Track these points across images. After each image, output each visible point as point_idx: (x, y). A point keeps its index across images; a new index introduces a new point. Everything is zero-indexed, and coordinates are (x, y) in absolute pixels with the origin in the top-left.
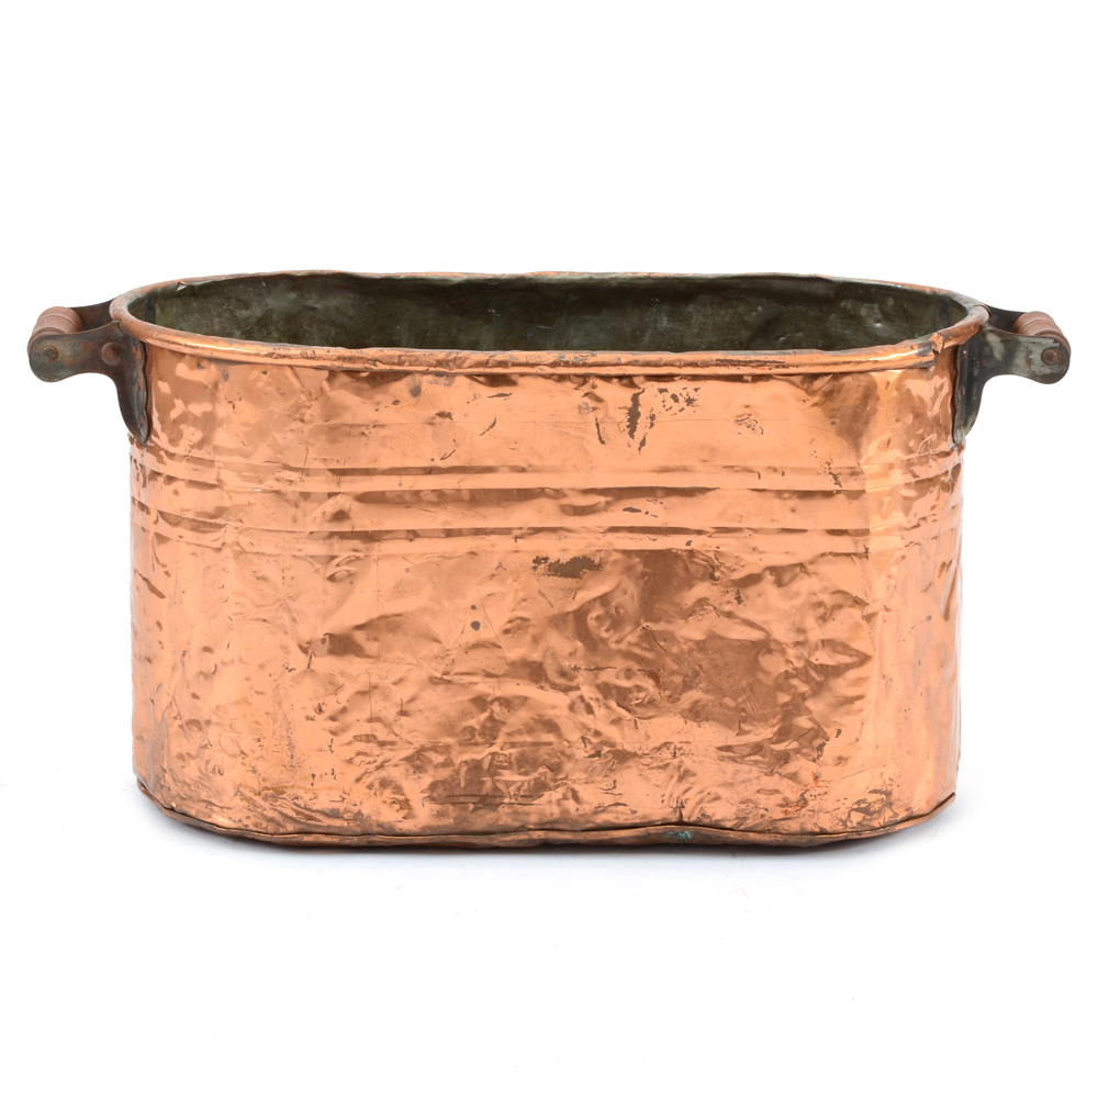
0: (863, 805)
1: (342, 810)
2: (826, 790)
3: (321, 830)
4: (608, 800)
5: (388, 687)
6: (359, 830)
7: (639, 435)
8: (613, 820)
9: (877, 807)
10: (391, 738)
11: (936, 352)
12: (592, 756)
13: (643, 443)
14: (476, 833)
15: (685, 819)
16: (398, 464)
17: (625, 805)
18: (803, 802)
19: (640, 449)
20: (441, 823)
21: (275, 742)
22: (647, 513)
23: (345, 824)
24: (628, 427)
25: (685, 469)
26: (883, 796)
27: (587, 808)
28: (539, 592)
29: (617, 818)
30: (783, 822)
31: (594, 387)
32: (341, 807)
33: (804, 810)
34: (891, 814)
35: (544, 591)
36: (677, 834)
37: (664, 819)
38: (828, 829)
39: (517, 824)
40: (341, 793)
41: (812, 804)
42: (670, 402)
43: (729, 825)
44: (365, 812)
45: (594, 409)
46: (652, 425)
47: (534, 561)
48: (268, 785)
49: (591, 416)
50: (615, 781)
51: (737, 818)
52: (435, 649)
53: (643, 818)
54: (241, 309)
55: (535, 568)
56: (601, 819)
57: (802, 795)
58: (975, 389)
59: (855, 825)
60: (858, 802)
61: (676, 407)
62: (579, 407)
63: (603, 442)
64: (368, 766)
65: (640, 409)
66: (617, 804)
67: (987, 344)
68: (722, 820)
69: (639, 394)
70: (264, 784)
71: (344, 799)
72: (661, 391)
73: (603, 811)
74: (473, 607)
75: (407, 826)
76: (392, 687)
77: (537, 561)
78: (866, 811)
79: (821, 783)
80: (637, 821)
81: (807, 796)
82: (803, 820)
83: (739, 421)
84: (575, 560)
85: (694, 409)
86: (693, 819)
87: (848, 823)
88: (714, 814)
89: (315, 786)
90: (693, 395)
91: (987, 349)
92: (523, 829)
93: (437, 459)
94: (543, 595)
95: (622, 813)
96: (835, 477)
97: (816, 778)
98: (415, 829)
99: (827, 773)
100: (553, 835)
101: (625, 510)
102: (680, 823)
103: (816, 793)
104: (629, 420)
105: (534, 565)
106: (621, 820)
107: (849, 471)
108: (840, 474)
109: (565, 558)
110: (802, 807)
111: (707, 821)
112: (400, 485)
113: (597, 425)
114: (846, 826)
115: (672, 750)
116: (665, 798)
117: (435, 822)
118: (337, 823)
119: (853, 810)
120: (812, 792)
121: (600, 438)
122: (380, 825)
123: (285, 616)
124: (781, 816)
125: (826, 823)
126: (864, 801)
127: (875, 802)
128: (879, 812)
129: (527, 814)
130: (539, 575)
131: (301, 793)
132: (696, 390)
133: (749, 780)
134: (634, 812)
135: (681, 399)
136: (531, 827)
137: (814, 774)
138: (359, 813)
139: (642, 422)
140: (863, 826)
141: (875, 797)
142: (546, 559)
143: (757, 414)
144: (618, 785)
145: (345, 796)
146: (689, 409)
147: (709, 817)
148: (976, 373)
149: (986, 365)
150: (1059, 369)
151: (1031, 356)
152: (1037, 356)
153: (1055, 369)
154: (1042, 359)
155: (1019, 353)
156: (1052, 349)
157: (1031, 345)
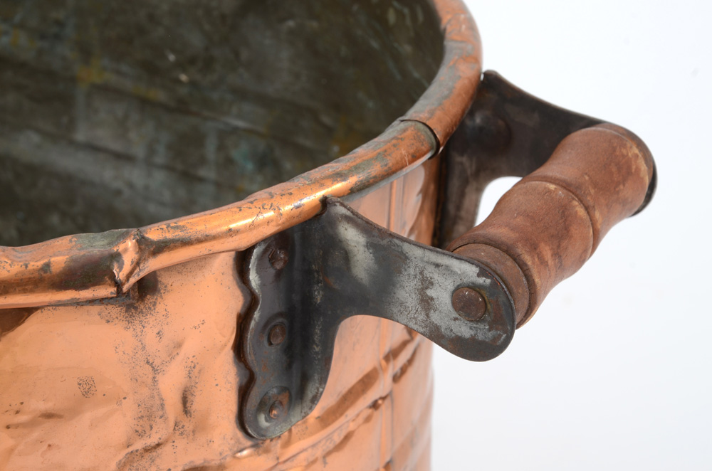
11: (118, 285)
91: (338, 256)
148: (318, 297)
149: (336, 287)
150: (490, 335)
151: (430, 292)
152: (442, 294)
153: (483, 332)
154: (454, 304)
155: (403, 278)
156: (473, 287)
157: (431, 268)
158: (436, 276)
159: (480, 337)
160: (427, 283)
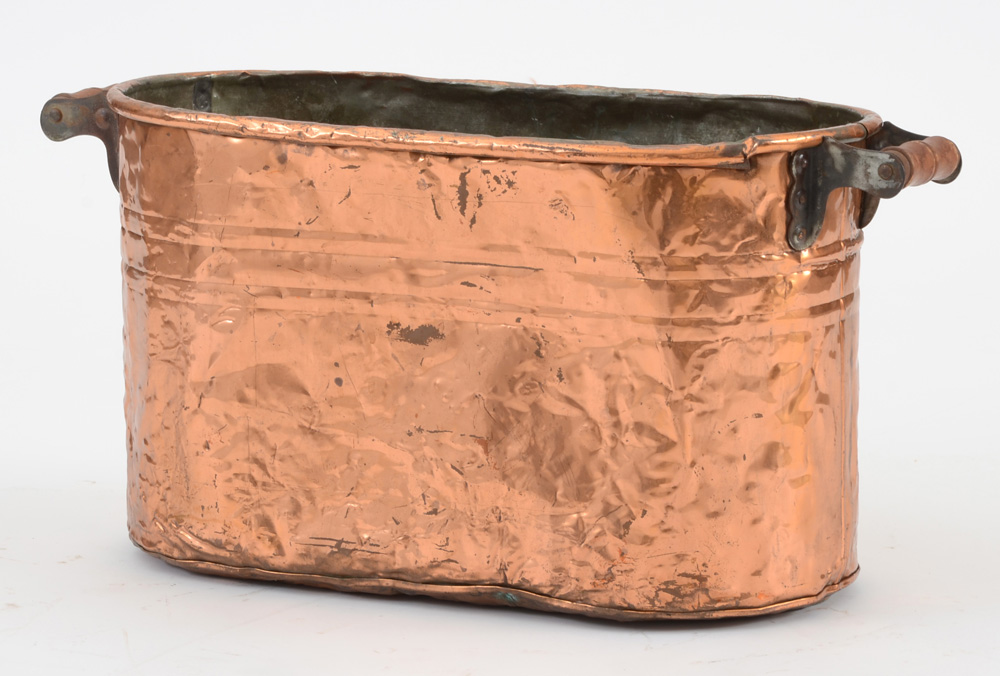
0: (672, 587)
1: (224, 541)
2: (633, 567)
3: (211, 559)
4: (441, 556)
5: (264, 432)
6: (240, 562)
7: (469, 212)
8: (447, 576)
9: (688, 590)
10: (266, 479)
11: (745, 156)
12: (429, 513)
13: (473, 221)
14: (335, 575)
15: (510, 582)
16: (271, 225)
17: (456, 562)
18: (609, 577)
19: (471, 227)
20: (305, 563)
21: (177, 474)
22: (481, 288)
23: (228, 554)
24: (459, 204)
25: (512, 249)
26: (696, 581)
27: (424, 562)
28: (393, 355)
29: (450, 574)
30: (593, 594)
31: (430, 165)
32: (223, 538)
33: (611, 584)
34: (707, 599)
35: (397, 355)
36: (504, 596)
37: (491, 580)
38: (635, 605)
39: (368, 571)
40: (222, 525)
41: (619, 579)
42: (494, 184)
43: (546, 591)
44: (244, 545)
45: (430, 185)
46: (480, 204)
47: (388, 326)
48: (173, 513)
49: (429, 191)
50: (447, 539)
51: (551, 585)
52: (304, 400)
53: (472, 576)
54: (313, 103)
55: (389, 333)
56: (437, 573)
57: (609, 569)
58: (819, 199)
59: (663, 605)
60: (666, 583)
61: (500, 188)
62: (418, 183)
63: (439, 218)
64: (246, 503)
65: (468, 188)
66: (449, 560)
67: (828, 155)
68: (539, 586)
69: (466, 174)
70: (170, 512)
71: (225, 531)
72: (485, 172)
73: (438, 566)
74: (337, 365)
75: (278, 562)
76: (267, 432)
77: (391, 326)
78: (676, 592)
79: (627, 560)
80: (468, 579)
81: (614, 570)
82: (611, 594)
83: (554, 205)
84: (423, 328)
85: (514, 191)
86: (515, 582)
87: (656, 602)
88: (532, 579)
89: (205, 517)
90: (512, 178)
91: (829, 161)
92: (373, 575)
93: (303, 223)
94: (395, 358)
95: (455, 570)
96: (638, 265)
97: (622, 554)
98: (284, 566)
99: (633, 550)
100: (400, 585)
101: (462, 284)
102: (505, 585)
103: (623, 569)
104: (459, 198)
105: (388, 329)
106: (454, 576)
107: (649, 261)
108: (641, 263)
109: (414, 326)
110: (609, 581)
111: (527, 585)
112: (273, 245)
113: (433, 201)
114: (654, 605)
115: (497, 515)
116: (490, 559)
117: (300, 562)
118: (222, 553)
119: (660, 590)
120: (619, 568)
121: (436, 214)
122: (256, 559)
123: (183, 358)
124: (591, 587)
125: (634, 599)
126: (673, 583)
127: (685, 586)
128: (692, 595)
129: (376, 562)
130: (393, 339)
131: (194, 523)
132: (514, 173)
133: (562, 550)
134: (464, 570)
135: (503, 181)
136: (381, 574)
137: (620, 550)
138: (239, 546)
139: (471, 200)
140: (673, 607)
141: (685, 580)
142: (398, 325)
143: (567, 200)
144: (450, 543)
145: (227, 529)
146: (510, 191)
147: (528, 581)
148: (820, 183)
149: (828, 176)
150: (894, 184)
151: (869, 170)
152: (874, 171)
153: (891, 184)
154: (879, 174)
155: (858, 166)
156: (888, 164)
157: (869, 159)
158: (871, 162)
159: (890, 186)
160: (868, 166)
